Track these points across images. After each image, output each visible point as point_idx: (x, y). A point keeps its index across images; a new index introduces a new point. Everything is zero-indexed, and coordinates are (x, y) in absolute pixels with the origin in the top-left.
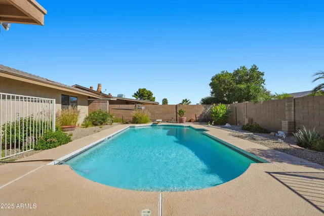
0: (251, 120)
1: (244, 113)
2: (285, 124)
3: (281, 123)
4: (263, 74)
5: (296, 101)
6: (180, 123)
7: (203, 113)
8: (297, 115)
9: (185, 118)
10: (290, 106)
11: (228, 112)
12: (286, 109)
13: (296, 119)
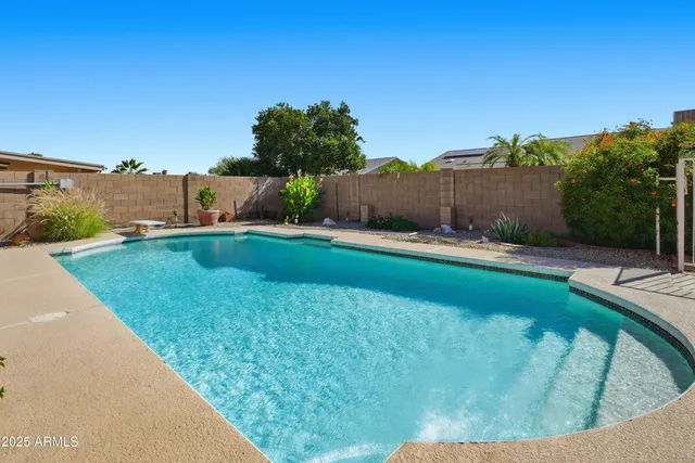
0: (372, 210)
1: (355, 195)
2: (446, 213)
3: (438, 211)
4: (355, 122)
5: (457, 175)
6: (202, 225)
7: (251, 198)
8: (458, 196)
9: (216, 212)
10: (448, 183)
11: (321, 194)
12: (442, 187)
13: (457, 203)
